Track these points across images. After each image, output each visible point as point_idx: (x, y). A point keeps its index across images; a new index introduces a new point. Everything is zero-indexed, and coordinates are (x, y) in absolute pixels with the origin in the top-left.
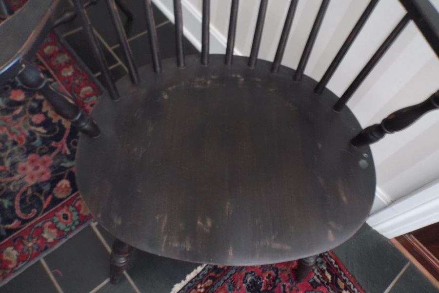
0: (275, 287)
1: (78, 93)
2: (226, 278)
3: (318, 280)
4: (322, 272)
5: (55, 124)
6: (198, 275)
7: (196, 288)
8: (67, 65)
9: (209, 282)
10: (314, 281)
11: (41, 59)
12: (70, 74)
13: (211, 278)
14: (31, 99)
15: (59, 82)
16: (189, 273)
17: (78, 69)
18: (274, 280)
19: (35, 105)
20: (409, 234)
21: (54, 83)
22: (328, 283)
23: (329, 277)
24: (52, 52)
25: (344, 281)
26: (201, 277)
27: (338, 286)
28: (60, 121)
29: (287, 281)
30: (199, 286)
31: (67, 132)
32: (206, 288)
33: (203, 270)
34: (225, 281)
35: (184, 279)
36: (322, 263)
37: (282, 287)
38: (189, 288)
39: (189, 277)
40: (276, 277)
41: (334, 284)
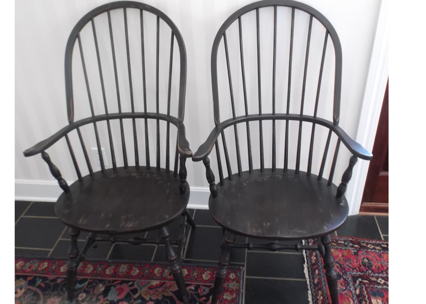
0: (344, 269)
1: (155, 275)
2: (324, 284)
3: (355, 251)
4: (352, 247)
5: (162, 300)
6: (312, 295)
7: (318, 299)
8: (130, 269)
9: (320, 292)
10: (354, 252)
11: (111, 279)
12: (138, 271)
13: (318, 290)
14: (133, 300)
15: (137, 280)
16: (308, 298)
17: (139, 265)
18: (341, 267)
19: (139, 301)
20: (362, 203)
21: (135, 283)
22: (360, 249)
23: (357, 246)
24: (112, 271)
25: (364, 242)
26: (314, 294)
27: (364, 246)
28: (163, 296)
29: (346, 262)
30: (318, 298)
31: (174, 296)
32: (322, 295)
33: (311, 290)
34: (325, 285)
35: (309, 302)
36: (348, 244)
37: (347, 266)
38: (316, 302)
39: (310, 299)
40: (340, 265)
41: (362, 247)
